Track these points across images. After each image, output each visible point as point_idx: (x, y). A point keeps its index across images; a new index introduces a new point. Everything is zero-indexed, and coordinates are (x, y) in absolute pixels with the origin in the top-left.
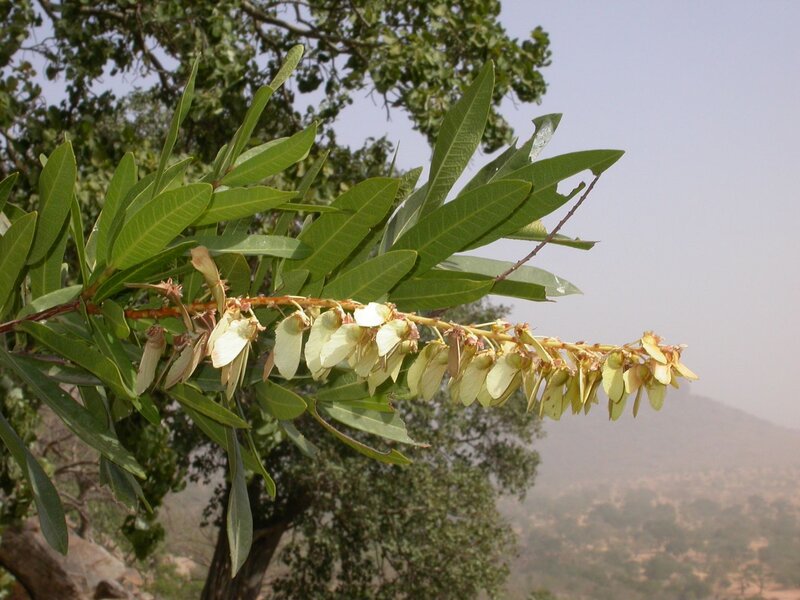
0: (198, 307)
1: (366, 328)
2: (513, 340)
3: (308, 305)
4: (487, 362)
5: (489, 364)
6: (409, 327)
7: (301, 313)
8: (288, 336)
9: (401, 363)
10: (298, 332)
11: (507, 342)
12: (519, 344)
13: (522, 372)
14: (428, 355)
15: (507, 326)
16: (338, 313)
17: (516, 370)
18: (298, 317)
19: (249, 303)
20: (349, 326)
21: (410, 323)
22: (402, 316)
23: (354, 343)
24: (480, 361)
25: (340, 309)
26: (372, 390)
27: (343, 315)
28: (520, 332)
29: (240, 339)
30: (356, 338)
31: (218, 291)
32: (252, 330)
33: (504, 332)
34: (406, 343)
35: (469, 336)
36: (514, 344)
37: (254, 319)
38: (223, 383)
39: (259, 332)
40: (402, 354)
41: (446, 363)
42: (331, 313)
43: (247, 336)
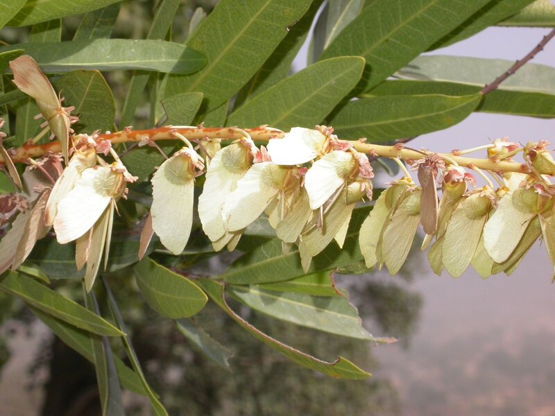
0: (32, 151)
1: (291, 167)
2: (523, 169)
3: (201, 139)
4: (482, 207)
5: (488, 209)
6: (357, 161)
7: (189, 150)
8: (172, 186)
9: (349, 218)
10: (188, 180)
11: (513, 173)
12: (532, 175)
13: (540, 217)
14: (389, 203)
15: (510, 148)
16: (246, 147)
17: (529, 216)
18: (186, 157)
19: (109, 141)
20: (263, 165)
21: (358, 155)
22: (344, 146)
23: (273, 192)
24: (472, 205)
25: (249, 140)
26: (307, 264)
27: (254, 150)
28: (533, 155)
29: (99, 197)
30: (276, 184)
31: (60, 125)
32: (116, 182)
33: (507, 159)
34: (355, 187)
35: (451, 168)
36: (523, 177)
37: (119, 165)
38: (80, 266)
39: (129, 184)
40: (349, 203)
41: (417, 213)
42: (234, 148)
43: (108, 192)
